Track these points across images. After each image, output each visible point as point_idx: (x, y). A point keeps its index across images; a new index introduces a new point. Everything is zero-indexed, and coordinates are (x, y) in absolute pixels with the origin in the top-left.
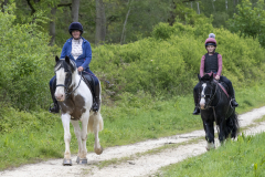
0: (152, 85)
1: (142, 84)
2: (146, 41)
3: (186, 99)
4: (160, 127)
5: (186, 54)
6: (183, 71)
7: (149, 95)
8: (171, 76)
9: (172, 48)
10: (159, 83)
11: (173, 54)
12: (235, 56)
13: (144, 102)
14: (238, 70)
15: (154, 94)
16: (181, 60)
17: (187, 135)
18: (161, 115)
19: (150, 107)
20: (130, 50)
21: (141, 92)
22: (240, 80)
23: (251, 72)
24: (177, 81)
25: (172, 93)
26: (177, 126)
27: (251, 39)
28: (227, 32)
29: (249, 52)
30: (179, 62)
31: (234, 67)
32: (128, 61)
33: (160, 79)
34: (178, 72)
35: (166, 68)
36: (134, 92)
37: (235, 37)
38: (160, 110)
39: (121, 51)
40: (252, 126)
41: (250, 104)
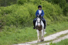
0: (16, 23)
1: (12, 22)
2: (14, 5)
3: (30, 29)
4: (19, 39)
5: (30, 11)
6: (29, 17)
7: (15, 27)
8: (24, 19)
9: (25, 8)
10: (19, 22)
11: (25, 11)
12: (50, 12)
13: (13, 30)
14: (51, 17)
15: (17, 26)
16: (28, 13)
17: (30, 43)
18: (20, 35)
19: (16, 31)
20: (7, 9)
21: (12, 26)
22: (52, 21)
23: (56, 18)
24: (26, 21)
25: (25, 26)
26: (26, 39)
27: (56, 5)
28: (47, 2)
29: (55, 10)
30: (27, 14)
31: (49, 16)
32: (7, 13)
33: (20, 20)
34: (27, 18)
35: (22, 16)
36: (9, 25)
37: (50, 4)
38: (19, 33)
39: (4, 9)
40: (56, 39)
41: (55, 31)
